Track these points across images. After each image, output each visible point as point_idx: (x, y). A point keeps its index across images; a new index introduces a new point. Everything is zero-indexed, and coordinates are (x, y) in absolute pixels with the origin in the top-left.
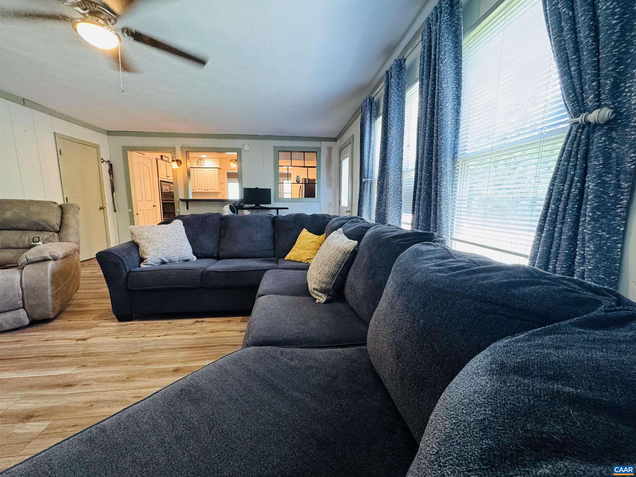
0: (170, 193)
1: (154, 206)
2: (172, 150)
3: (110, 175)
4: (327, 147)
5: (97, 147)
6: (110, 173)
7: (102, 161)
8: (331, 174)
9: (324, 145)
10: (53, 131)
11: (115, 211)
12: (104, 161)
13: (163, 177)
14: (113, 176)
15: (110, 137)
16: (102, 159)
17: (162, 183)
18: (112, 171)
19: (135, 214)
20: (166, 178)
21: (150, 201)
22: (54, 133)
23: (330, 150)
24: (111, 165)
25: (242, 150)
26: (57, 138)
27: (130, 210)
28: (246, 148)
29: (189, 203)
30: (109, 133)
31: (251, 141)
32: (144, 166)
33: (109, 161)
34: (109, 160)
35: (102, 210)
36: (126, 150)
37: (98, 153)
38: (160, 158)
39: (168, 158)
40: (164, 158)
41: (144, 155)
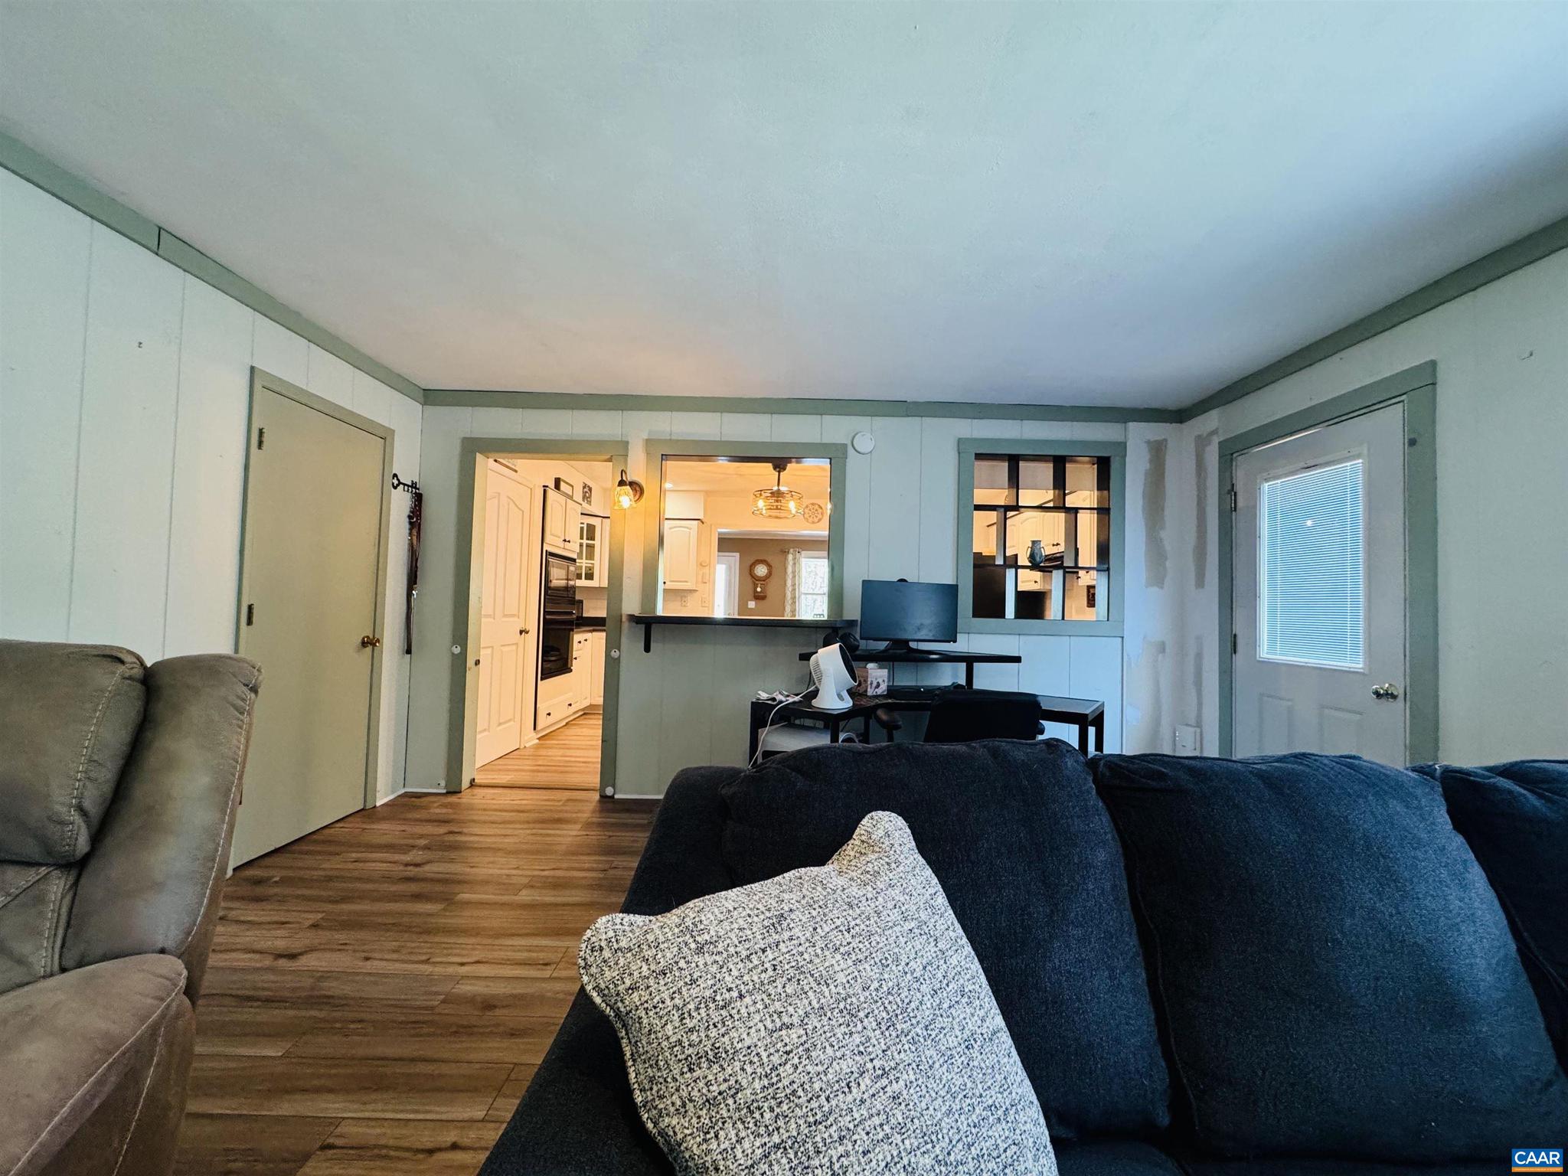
0: (567, 588)
1: (521, 632)
2: (617, 451)
3: (411, 530)
4: (1148, 442)
5: (385, 436)
6: (411, 523)
7: (396, 482)
8: (1163, 534)
9: (1138, 436)
10: (248, 362)
11: (409, 651)
12: (400, 483)
13: (554, 545)
14: (419, 533)
15: (430, 409)
16: (395, 475)
17: (551, 560)
18: (419, 516)
19: (470, 662)
20: (562, 544)
21: (513, 616)
22: (252, 368)
23: (1158, 451)
24: (418, 499)
25: (850, 451)
26: (258, 386)
27: (457, 650)
28: (864, 443)
29: (654, 628)
30: (430, 397)
31: (879, 422)
32: (512, 505)
33: (414, 485)
34: (416, 480)
35: (369, 649)
36: (473, 448)
37: (386, 458)
38: (552, 485)
39: (572, 486)
40: (563, 486)
41: (516, 471)
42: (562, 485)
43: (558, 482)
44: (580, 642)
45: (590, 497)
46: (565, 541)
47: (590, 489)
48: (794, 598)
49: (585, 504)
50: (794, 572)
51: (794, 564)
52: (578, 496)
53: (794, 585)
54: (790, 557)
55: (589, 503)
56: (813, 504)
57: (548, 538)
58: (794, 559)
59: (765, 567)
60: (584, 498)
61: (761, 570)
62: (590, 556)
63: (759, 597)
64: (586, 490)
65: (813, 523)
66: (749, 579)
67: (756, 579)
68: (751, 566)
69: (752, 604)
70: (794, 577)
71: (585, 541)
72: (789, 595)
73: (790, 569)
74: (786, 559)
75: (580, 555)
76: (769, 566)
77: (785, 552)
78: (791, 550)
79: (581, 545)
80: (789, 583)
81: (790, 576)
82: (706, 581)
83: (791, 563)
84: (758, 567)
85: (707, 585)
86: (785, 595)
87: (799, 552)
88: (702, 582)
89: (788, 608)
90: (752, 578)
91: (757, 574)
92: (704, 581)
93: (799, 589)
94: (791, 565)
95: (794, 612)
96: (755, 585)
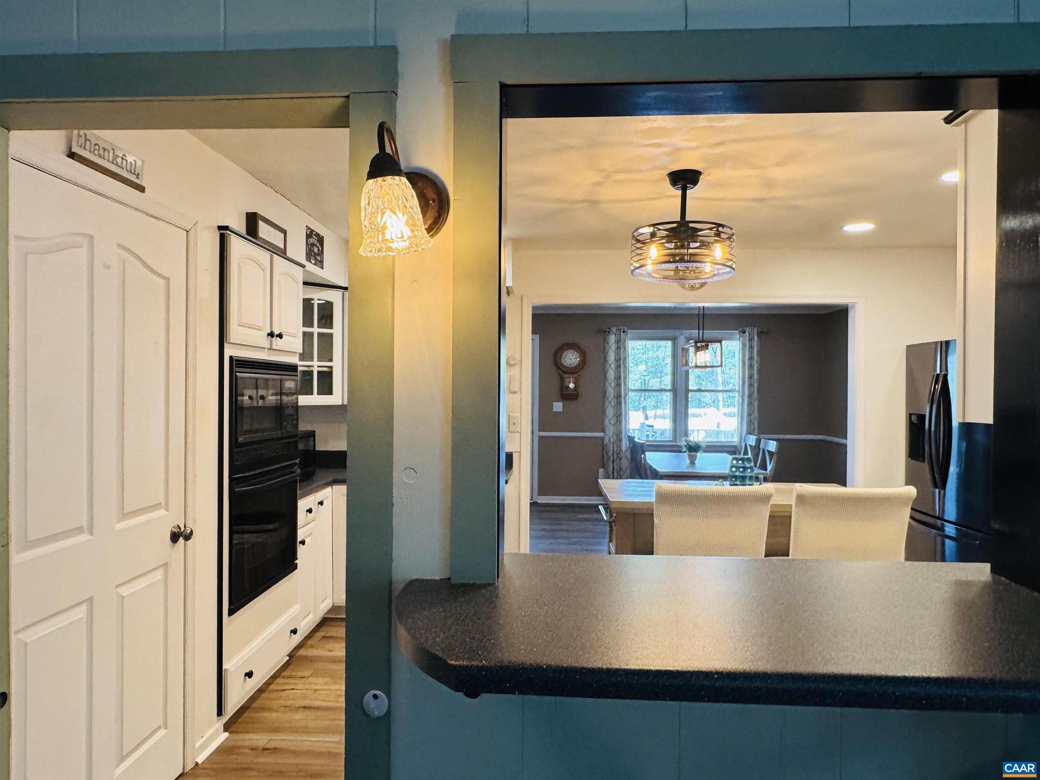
13: (247, 345)
17: (242, 373)
20: (264, 342)
21: (151, 507)
38: (239, 225)
39: (284, 232)
40: (264, 230)
41: (141, 189)
42: (262, 226)
43: (252, 220)
44: (310, 511)
45: (321, 253)
46: (271, 335)
47: (321, 240)
48: (618, 397)
49: (311, 267)
50: (618, 360)
51: (619, 348)
52: (297, 248)
53: (618, 378)
54: (612, 338)
55: (320, 263)
57: (235, 332)
58: (618, 341)
59: (577, 354)
60: (310, 255)
61: (571, 359)
62: (326, 353)
63: (567, 396)
64: (313, 240)
65: (692, 288)
66: (553, 370)
67: (563, 372)
68: (556, 353)
69: (558, 406)
70: (619, 367)
71: (316, 330)
72: (611, 392)
73: (611, 357)
74: (605, 341)
75: (306, 355)
76: (583, 353)
77: (604, 333)
78: (614, 329)
79: (307, 337)
80: (611, 375)
81: (613, 366)
82: (516, 389)
83: (613, 347)
84: (565, 353)
85: (518, 396)
86: (605, 392)
87: (624, 332)
88: (510, 391)
89: (610, 412)
90: (559, 368)
91: (565, 364)
92: (512, 390)
93: (625, 384)
94: (614, 350)
95: (619, 417)
96: (562, 379)
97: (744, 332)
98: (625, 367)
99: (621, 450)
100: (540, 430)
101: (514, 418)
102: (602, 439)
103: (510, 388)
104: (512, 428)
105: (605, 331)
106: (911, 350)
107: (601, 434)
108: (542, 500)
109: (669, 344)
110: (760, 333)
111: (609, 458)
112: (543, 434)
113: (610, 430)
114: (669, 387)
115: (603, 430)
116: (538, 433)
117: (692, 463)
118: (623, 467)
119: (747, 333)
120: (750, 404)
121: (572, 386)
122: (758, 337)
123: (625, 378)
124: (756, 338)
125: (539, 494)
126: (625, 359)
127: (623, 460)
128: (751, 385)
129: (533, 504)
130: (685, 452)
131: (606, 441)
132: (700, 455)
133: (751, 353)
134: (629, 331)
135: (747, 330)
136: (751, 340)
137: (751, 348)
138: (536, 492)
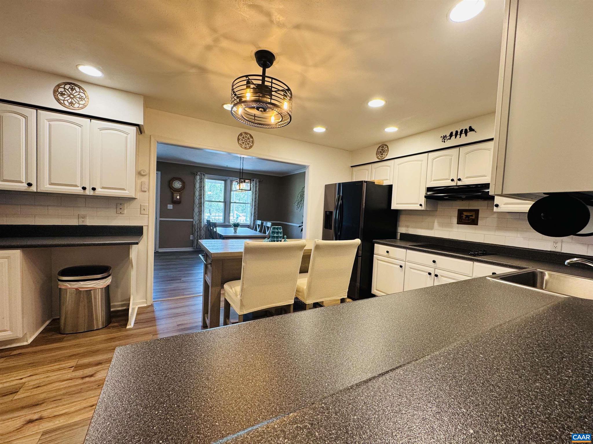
50: (200, 187)
51: (201, 182)
53: (200, 195)
54: (198, 177)
56: (246, 133)
58: (201, 179)
59: (180, 183)
61: (177, 185)
63: (175, 202)
65: (245, 148)
66: (168, 189)
67: (173, 190)
68: (169, 181)
69: (170, 207)
72: (197, 201)
73: (198, 185)
74: (195, 178)
76: (183, 182)
77: (194, 175)
78: (199, 173)
80: (197, 194)
81: (198, 190)
82: (146, 189)
83: (198, 181)
84: (175, 182)
85: (147, 193)
86: (194, 201)
87: (203, 175)
88: (141, 190)
89: (196, 210)
90: (171, 189)
91: (174, 187)
92: (143, 189)
93: (204, 198)
94: (199, 182)
95: (200, 212)
96: (173, 194)
97: (254, 180)
98: (204, 190)
99: (201, 227)
100: (160, 217)
101: (144, 206)
102: (193, 221)
103: (141, 188)
104: (143, 212)
105: (195, 174)
106: (327, 187)
107: (192, 220)
108: (161, 250)
109: (223, 182)
110: (259, 182)
111: (195, 230)
112: (161, 219)
113: (196, 218)
114: (223, 201)
115: (193, 218)
116: (159, 219)
117: (235, 232)
118: (202, 235)
119: (255, 181)
120: (255, 209)
121: (178, 197)
122: (259, 183)
123: (204, 195)
124: (258, 183)
125: (159, 248)
126: (204, 187)
127: (202, 231)
128: (255, 201)
129: (156, 253)
130: (233, 227)
131: (194, 223)
132: (239, 229)
133: (256, 189)
134: (206, 175)
135: (255, 179)
136: (256, 184)
137: (256, 187)
138: (157, 247)
